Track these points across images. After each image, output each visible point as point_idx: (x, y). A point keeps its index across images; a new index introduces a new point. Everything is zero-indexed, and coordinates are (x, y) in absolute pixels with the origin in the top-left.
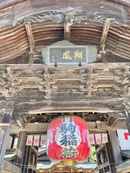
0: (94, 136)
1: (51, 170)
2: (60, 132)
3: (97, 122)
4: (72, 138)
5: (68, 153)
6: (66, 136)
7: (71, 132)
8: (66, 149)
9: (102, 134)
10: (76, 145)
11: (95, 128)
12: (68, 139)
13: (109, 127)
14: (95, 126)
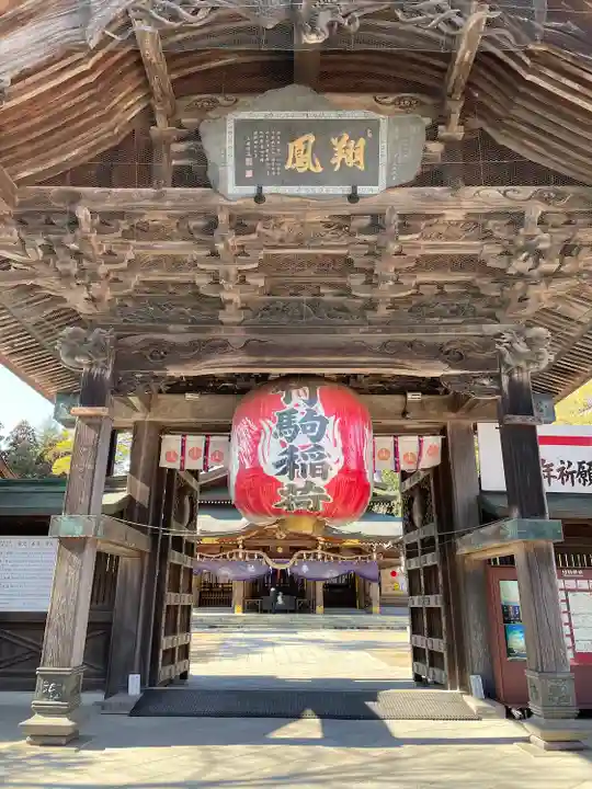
0: (396, 443)
1: (243, 537)
2: (276, 435)
3: (410, 396)
4: (313, 456)
5: (298, 498)
6: (293, 449)
7: (312, 438)
8: (292, 488)
9: (425, 438)
10: (324, 476)
11: (400, 417)
12: (300, 457)
13: (453, 415)
14: (400, 408)
